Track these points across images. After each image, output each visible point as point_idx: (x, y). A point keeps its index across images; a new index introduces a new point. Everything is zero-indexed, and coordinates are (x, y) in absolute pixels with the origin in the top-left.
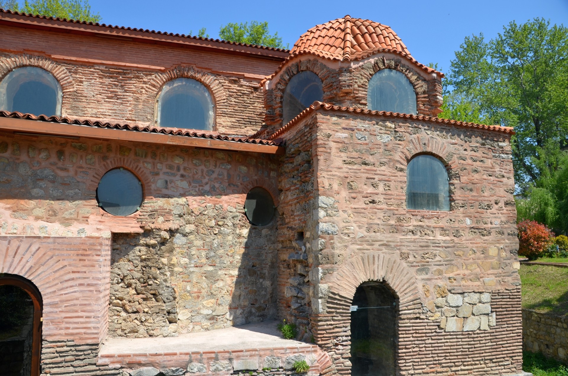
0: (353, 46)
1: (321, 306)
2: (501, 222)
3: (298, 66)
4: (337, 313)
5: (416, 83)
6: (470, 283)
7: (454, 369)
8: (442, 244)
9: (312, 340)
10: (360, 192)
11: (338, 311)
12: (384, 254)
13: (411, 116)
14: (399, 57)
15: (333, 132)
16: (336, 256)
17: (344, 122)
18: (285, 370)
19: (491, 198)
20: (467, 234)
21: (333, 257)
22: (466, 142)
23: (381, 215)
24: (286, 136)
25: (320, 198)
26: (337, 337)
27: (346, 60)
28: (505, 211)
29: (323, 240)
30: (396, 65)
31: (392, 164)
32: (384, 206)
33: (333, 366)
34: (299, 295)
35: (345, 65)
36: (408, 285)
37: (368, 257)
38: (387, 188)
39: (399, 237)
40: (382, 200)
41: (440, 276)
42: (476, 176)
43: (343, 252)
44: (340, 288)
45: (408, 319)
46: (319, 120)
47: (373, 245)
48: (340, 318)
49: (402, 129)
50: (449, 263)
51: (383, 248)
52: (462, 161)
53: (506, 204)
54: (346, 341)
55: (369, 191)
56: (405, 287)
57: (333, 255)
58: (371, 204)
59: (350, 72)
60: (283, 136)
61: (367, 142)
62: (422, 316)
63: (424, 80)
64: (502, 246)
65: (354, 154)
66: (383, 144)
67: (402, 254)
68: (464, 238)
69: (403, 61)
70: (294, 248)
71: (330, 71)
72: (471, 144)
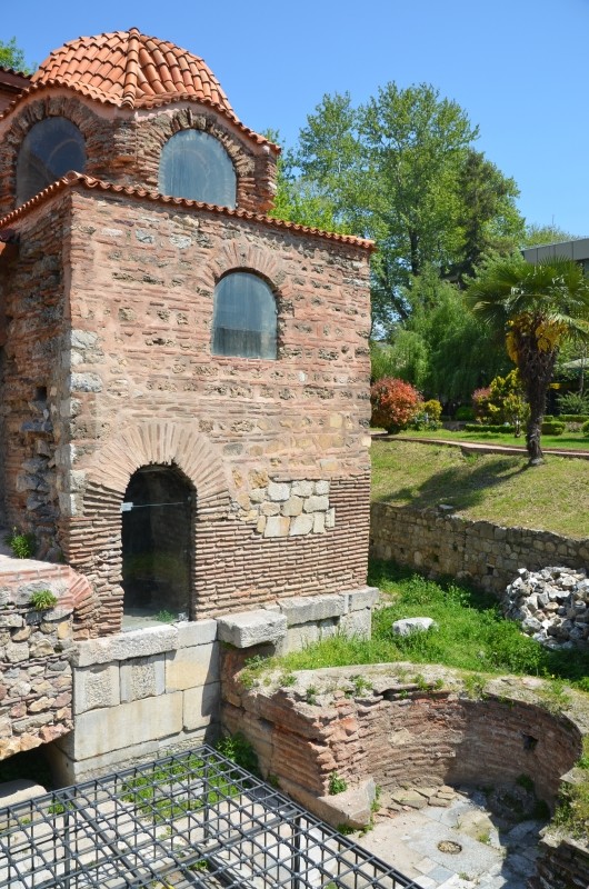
0: (140, 84)
1: (74, 505)
2: (350, 378)
3: (44, 105)
4: (100, 514)
5: (237, 158)
6: (301, 467)
7: (274, 589)
8: (263, 410)
9: (62, 559)
10: (138, 325)
11: (101, 511)
12: (174, 423)
13: (225, 209)
14: (213, 113)
15: (98, 226)
16: (98, 427)
17: (117, 211)
18: (18, 607)
19: (336, 344)
20: (299, 395)
21: (94, 428)
22: (306, 256)
23: (171, 362)
24: (21, 226)
25: (73, 332)
26: (101, 551)
27: (126, 106)
28: (355, 364)
29: (77, 401)
30: (209, 126)
31: (191, 283)
32: (177, 349)
33: (96, 596)
34: (40, 488)
35: (125, 115)
36: (210, 469)
37: (150, 427)
38: (182, 321)
39: (198, 397)
40: (173, 339)
41: (258, 457)
42: (317, 309)
43: (108, 420)
44: (105, 476)
45: (209, 520)
46: (74, 203)
47: (157, 409)
48: (105, 522)
49: (210, 230)
50: (272, 438)
51: (173, 414)
52: (298, 286)
53: (358, 353)
54: (115, 557)
55: (153, 325)
56: (206, 473)
57: (93, 425)
58: (157, 346)
59: (133, 127)
60: (15, 225)
61: (153, 245)
62: (231, 516)
63: (251, 154)
64: (348, 414)
65: (132, 264)
66: (178, 251)
67: (202, 424)
68: (294, 401)
69: (220, 120)
70: (31, 413)
71: (99, 122)
72: (313, 261)
